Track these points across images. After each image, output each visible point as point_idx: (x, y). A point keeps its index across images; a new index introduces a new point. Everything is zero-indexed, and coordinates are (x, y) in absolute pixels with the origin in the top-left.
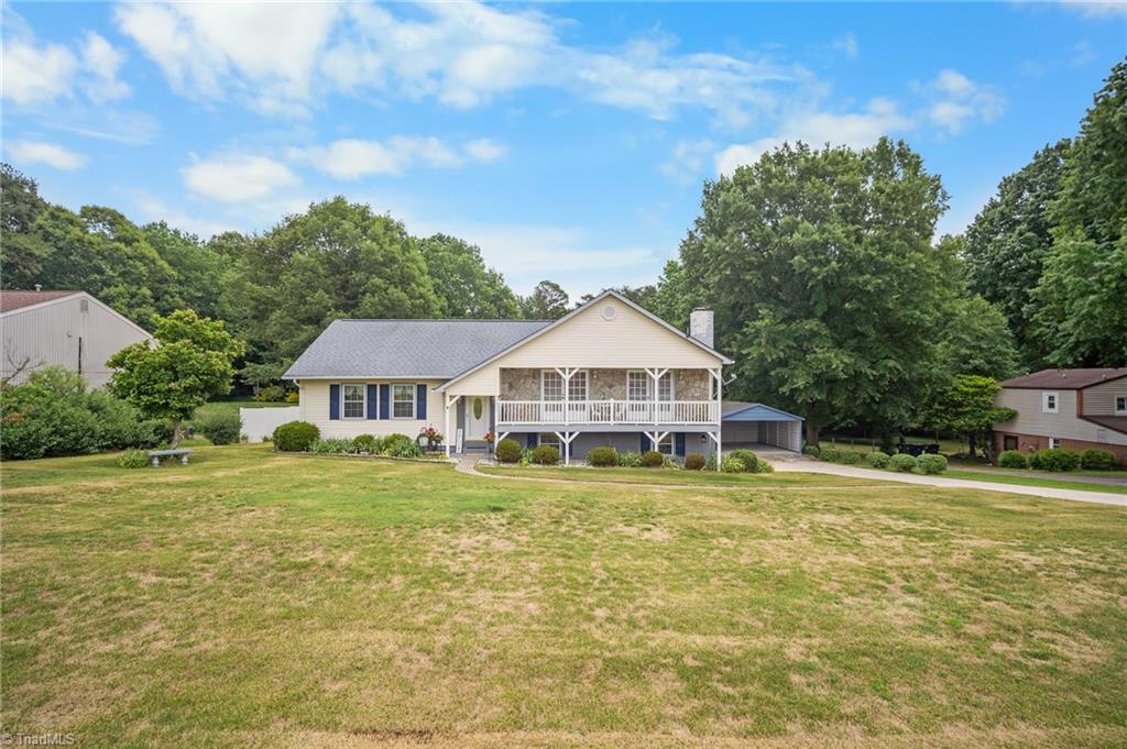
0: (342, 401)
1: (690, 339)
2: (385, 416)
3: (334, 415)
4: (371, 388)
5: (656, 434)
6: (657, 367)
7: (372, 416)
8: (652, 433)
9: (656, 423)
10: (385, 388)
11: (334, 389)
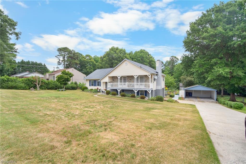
0: (91, 83)
1: (141, 68)
2: (96, 86)
3: (90, 86)
4: (94, 81)
5: (136, 90)
6: (136, 75)
7: (94, 86)
8: (135, 90)
9: (136, 88)
10: (96, 81)
11: (90, 81)
